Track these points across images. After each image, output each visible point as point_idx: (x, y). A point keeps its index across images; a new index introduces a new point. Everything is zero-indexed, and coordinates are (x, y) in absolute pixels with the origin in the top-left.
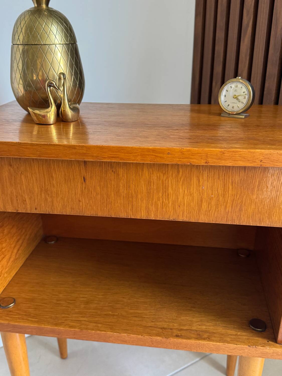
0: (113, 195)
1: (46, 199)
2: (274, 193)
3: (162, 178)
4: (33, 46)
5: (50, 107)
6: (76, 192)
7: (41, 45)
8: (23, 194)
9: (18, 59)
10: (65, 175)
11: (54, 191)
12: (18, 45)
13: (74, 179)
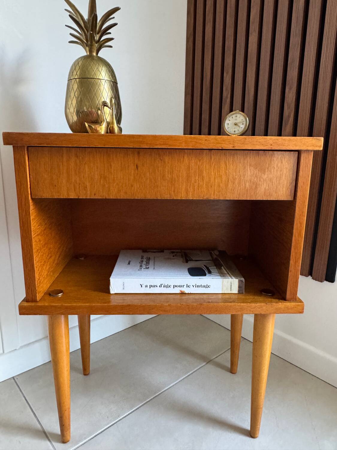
0: (159, 179)
1: (104, 185)
2: (279, 173)
3: (198, 164)
4: (89, 79)
5: (103, 122)
6: (130, 178)
7: (95, 79)
8: (85, 181)
9: (75, 89)
10: (122, 163)
11: (111, 178)
12: (76, 79)
13: (128, 167)
